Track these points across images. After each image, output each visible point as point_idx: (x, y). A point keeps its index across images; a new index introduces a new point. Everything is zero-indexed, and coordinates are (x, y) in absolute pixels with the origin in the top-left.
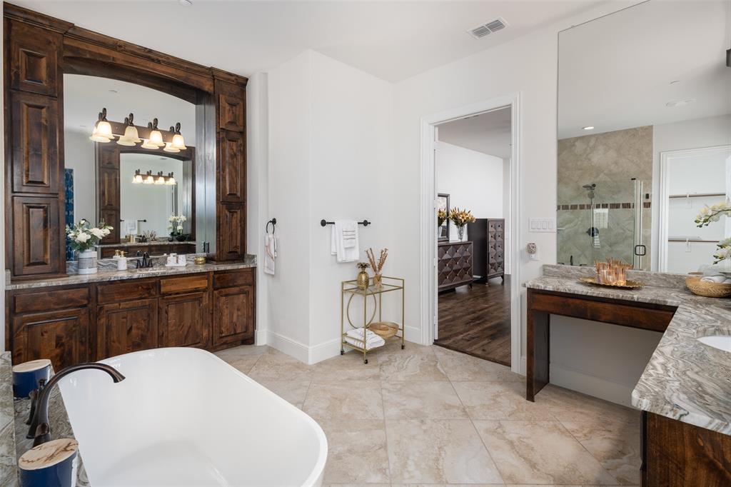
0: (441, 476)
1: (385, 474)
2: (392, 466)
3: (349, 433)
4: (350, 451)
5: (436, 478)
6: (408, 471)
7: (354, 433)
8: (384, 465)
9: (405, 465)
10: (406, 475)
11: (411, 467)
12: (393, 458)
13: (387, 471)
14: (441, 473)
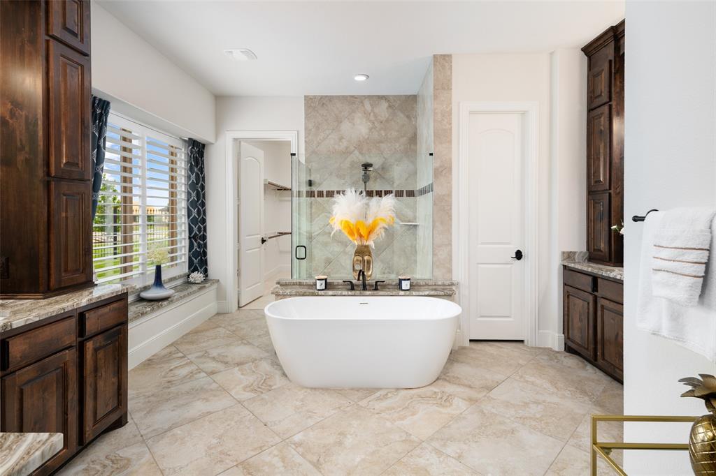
0: (244, 468)
1: (294, 444)
2: (294, 452)
3: (363, 457)
4: (340, 443)
5: (248, 464)
6: (277, 456)
7: (358, 459)
8: (300, 449)
9: (283, 459)
10: (276, 452)
11: (276, 461)
12: (299, 459)
13: (294, 447)
14: (245, 471)
